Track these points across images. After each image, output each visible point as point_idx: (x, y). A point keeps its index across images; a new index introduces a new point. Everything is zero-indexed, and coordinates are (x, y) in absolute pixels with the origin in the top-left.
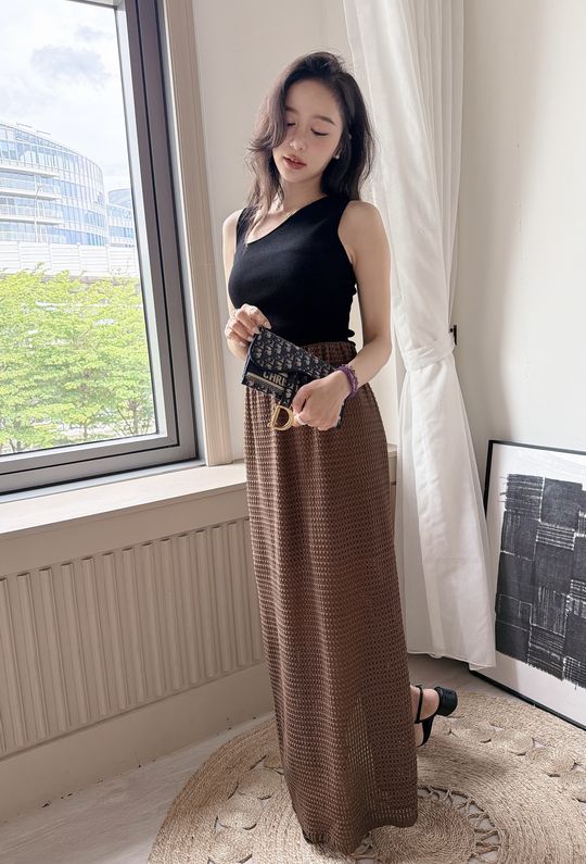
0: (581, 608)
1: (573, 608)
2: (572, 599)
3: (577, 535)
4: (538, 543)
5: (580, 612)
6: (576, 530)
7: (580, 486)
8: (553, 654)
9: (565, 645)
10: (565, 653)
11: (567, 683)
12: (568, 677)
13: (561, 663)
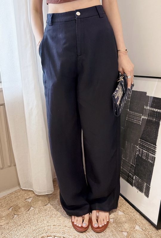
0: (142, 153)
1: (139, 153)
2: (139, 148)
3: (143, 117)
4: (127, 120)
5: (142, 155)
6: (143, 115)
7: (146, 93)
8: (130, 174)
9: (135, 170)
10: (135, 174)
11: (134, 189)
12: (135, 186)
13: (133, 178)
